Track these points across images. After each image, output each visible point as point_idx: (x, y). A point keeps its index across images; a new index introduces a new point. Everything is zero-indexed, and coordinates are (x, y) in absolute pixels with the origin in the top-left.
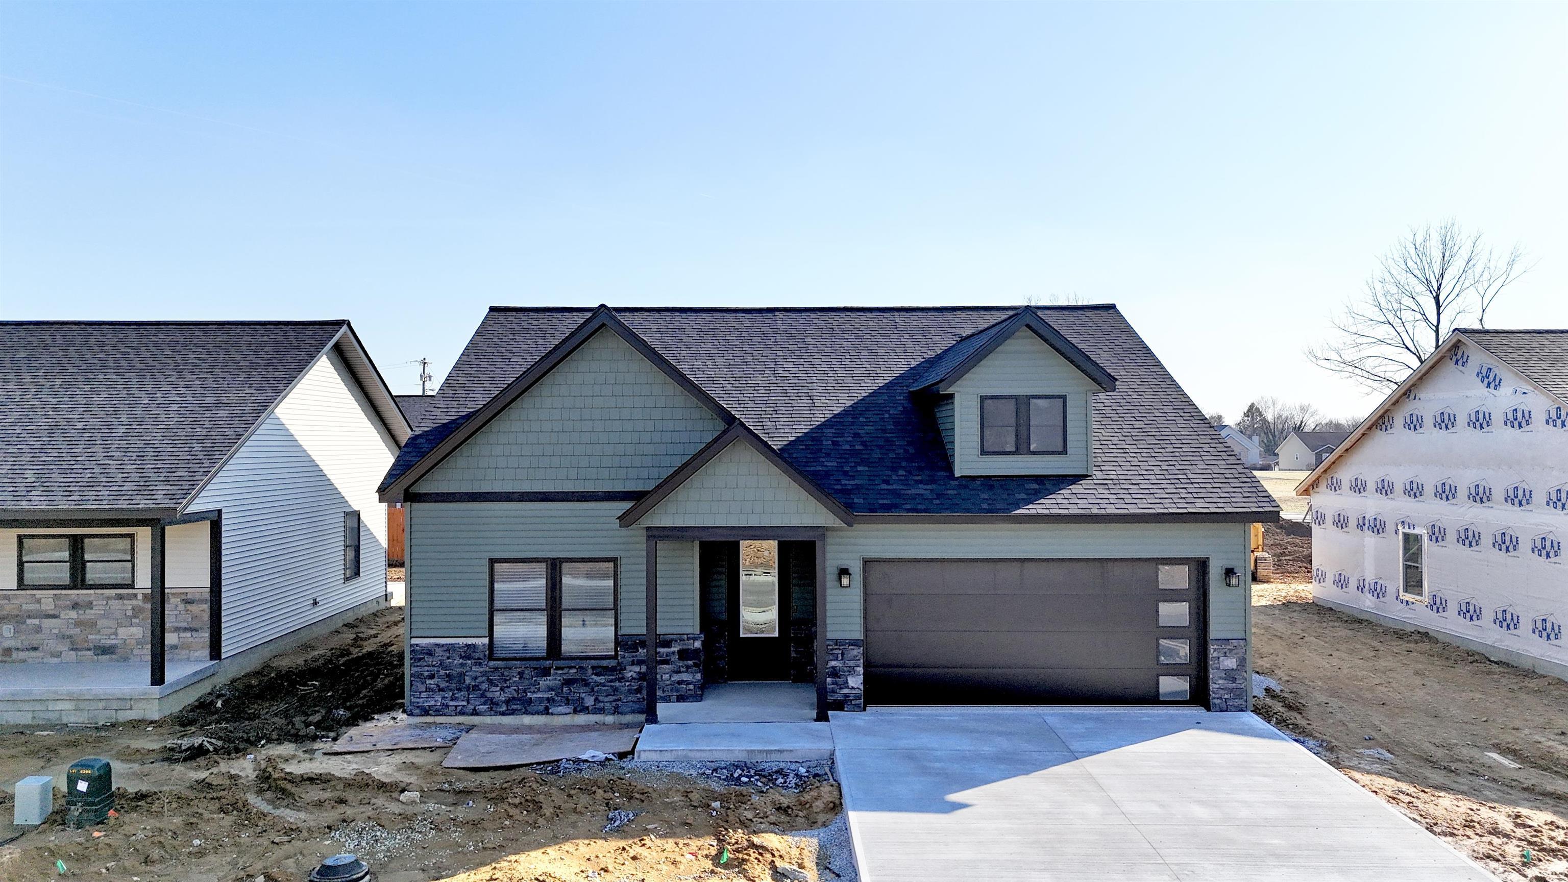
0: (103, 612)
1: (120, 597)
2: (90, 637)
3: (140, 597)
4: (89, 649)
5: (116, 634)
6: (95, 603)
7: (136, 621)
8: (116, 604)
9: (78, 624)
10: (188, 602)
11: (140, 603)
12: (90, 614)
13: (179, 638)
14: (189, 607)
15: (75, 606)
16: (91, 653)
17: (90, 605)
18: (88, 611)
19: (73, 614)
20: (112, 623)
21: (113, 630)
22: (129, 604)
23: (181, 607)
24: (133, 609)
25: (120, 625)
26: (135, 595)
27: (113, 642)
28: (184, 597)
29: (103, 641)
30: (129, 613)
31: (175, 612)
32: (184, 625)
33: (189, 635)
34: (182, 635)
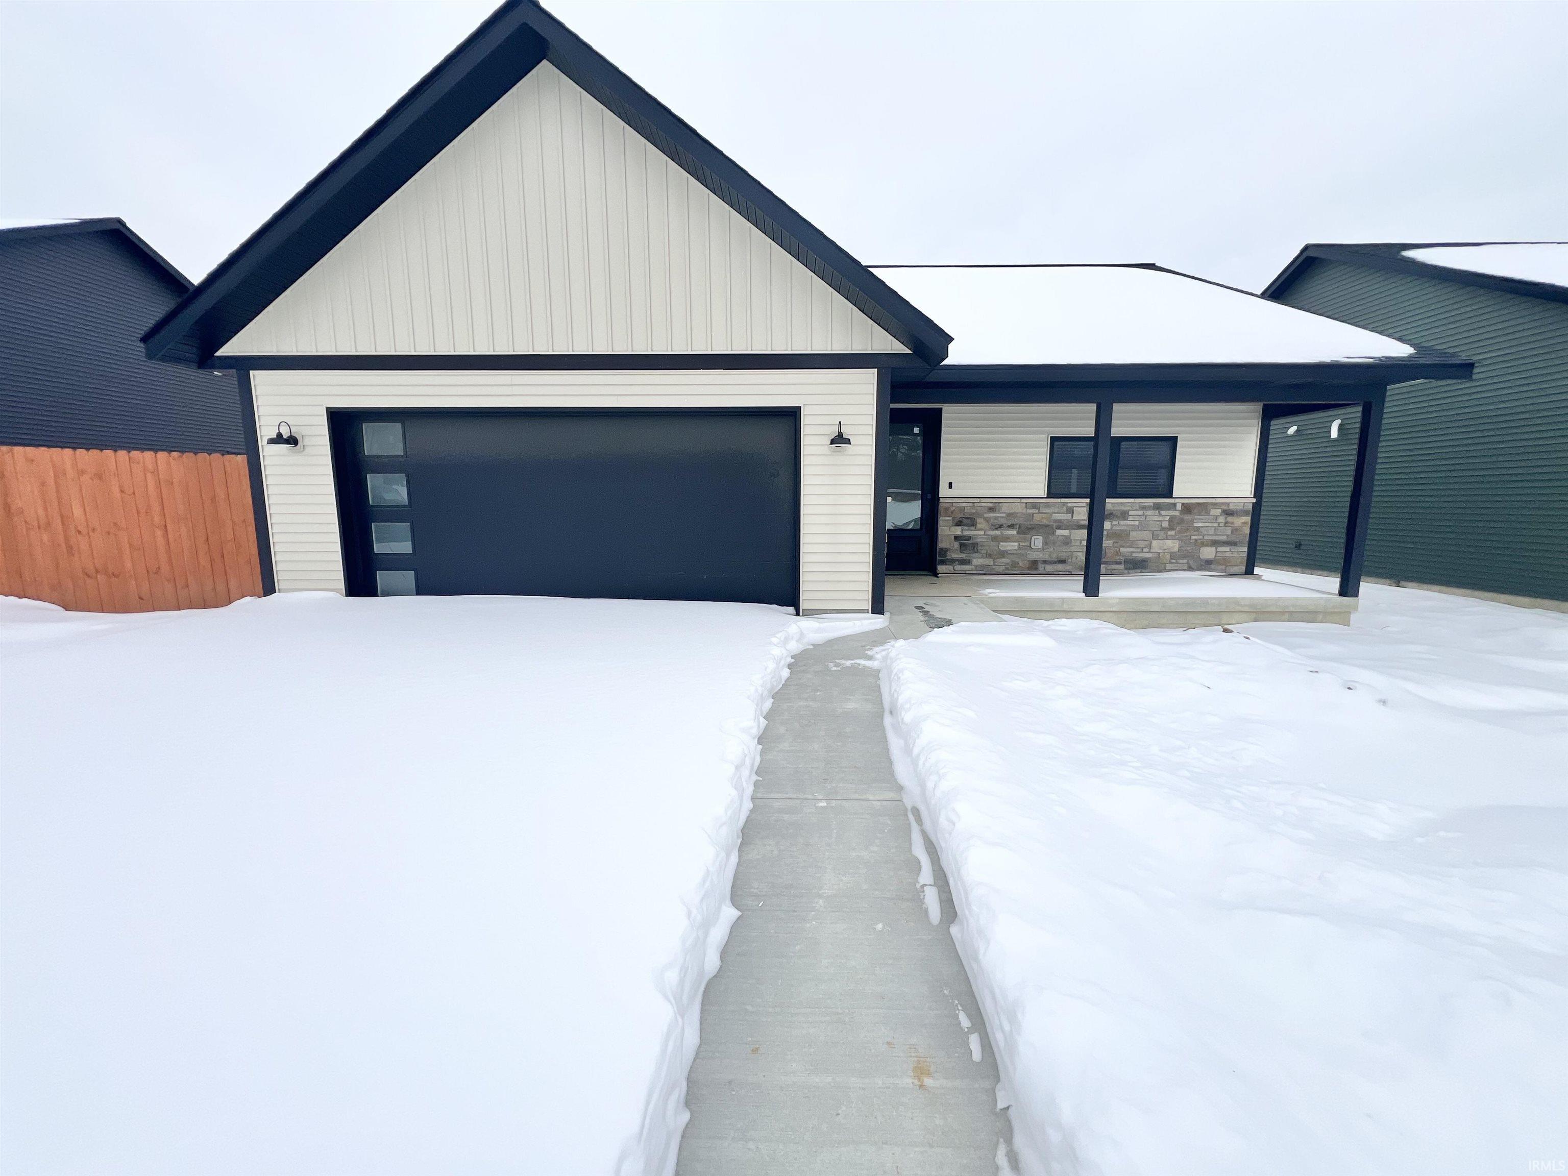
0: (1137, 523)
1: (1157, 507)
2: (1122, 550)
3: (1179, 507)
4: (1119, 563)
5: (1150, 546)
6: (1131, 513)
7: (1173, 533)
9: (1111, 535)
10: (1228, 513)
11: (1178, 514)
13: (1217, 552)
14: (1230, 519)
15: (1109, 516)
16: (1122, 567)
17: (1125, 515)
20: (1147, 535)
21: (1147, 543)
22: (1167, 514)
23: (1222, 519)
24: (1170, 521)
25: (1155, 537)
26: (1175, 505)
27: (1146, 555)
28: (1225, 508)
29: (1134, 555)
30: (1165, 524)
31: (1216, 525)
32: (1224, 538)
33: (1227, 549)
34: (1220, 549)
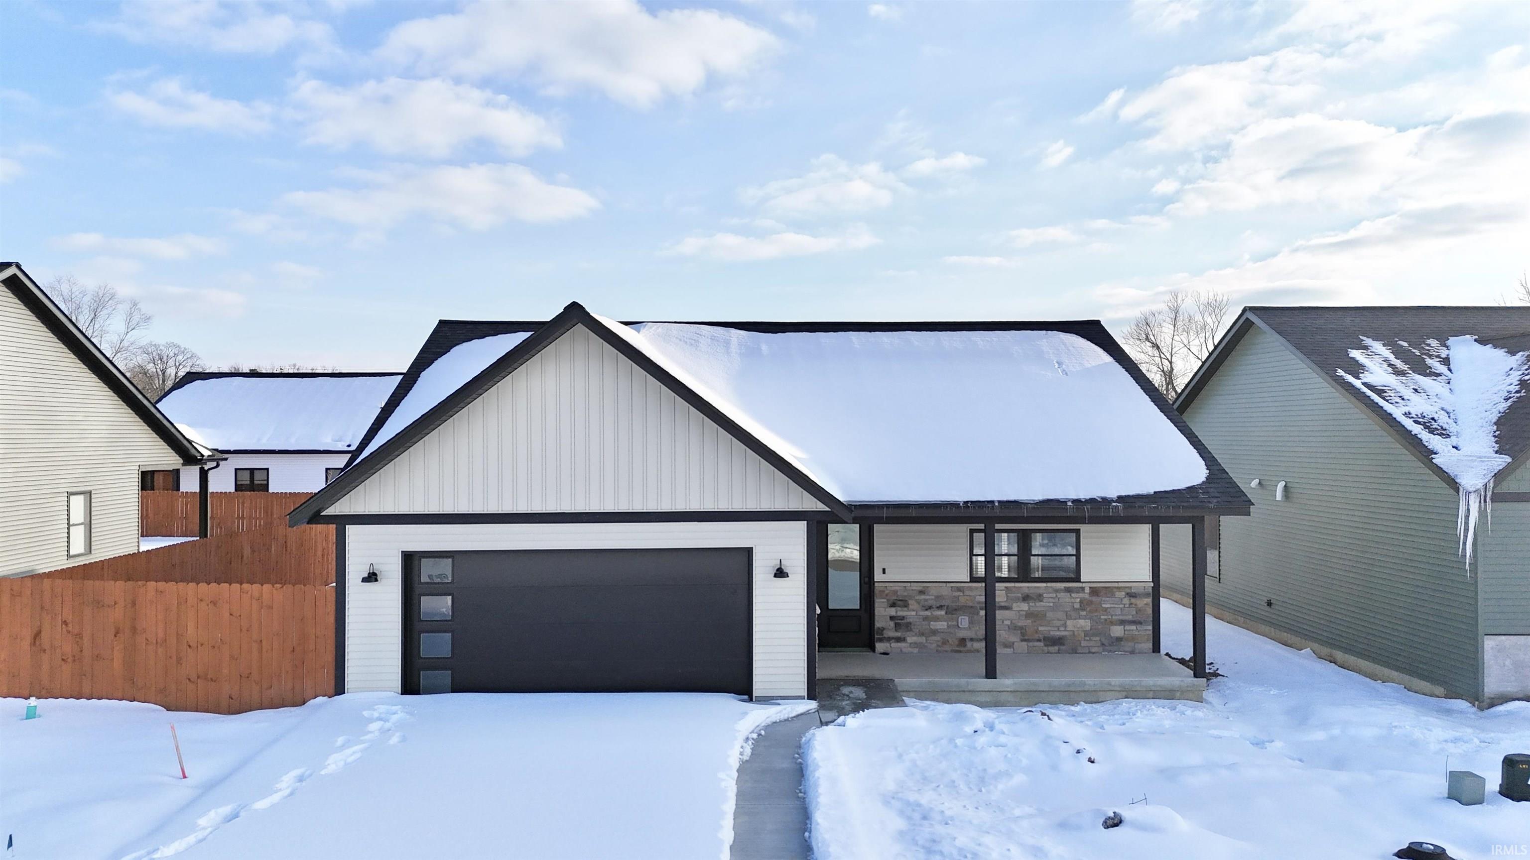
0: (1052, 604)
1: (1068, 590)
2: (1041, 628)
3: (1087, 590)
4: (1039, 640)
5: (1065, 625)
6: (1045, 595)
7: (1084, 613)
8: (1065, 597)
9: (1029, 615)
10: (1131, 595)
11: (1087, 596)
12: (1039, 606)
13: (1125, 630)
14: (1133, 600)
15: (1026, 598)
16: (1042, 644)
17: (1040, 597)
18: (1038, 604)
19: (1025, 606)
20: (1061, 615)
21: (1062, 622)
22: (1077, 597)
23: (1126, 601)
24: (1081, 602)
25: (1068, 617)
26: (1083, 589)
27: (1064, 633)
28: (1129, 591)
29: (1052, 633)
30: (1077, 606)
31: (1122, 606)
32: (1130, 618)
33: (1134, 627)
34: (1127, 627)
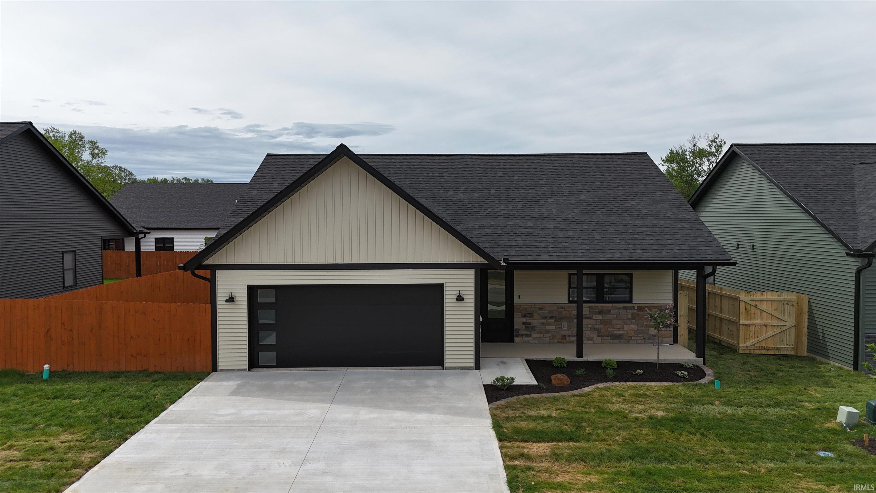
0: (615, 316)
1: (625, 308)
2: (609, 329)
4: (608, 336)
5: (623, 328)
6: (611, 311)
7: (634, 321)
8: (623, 312)
12: (608, 317)
15: (600, 313)
17: (609, 312)
19: (600, 317)
20: (621, 322)
21: (621, 326)
22: (630, 312)
24: (632, 315)
25: (625, 323)
26: (634, 307)
27: (622, 332)
28: (660, 308)
29: (615, 332)
30: (630, 317)
